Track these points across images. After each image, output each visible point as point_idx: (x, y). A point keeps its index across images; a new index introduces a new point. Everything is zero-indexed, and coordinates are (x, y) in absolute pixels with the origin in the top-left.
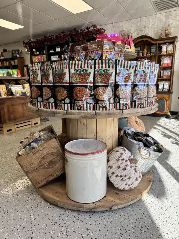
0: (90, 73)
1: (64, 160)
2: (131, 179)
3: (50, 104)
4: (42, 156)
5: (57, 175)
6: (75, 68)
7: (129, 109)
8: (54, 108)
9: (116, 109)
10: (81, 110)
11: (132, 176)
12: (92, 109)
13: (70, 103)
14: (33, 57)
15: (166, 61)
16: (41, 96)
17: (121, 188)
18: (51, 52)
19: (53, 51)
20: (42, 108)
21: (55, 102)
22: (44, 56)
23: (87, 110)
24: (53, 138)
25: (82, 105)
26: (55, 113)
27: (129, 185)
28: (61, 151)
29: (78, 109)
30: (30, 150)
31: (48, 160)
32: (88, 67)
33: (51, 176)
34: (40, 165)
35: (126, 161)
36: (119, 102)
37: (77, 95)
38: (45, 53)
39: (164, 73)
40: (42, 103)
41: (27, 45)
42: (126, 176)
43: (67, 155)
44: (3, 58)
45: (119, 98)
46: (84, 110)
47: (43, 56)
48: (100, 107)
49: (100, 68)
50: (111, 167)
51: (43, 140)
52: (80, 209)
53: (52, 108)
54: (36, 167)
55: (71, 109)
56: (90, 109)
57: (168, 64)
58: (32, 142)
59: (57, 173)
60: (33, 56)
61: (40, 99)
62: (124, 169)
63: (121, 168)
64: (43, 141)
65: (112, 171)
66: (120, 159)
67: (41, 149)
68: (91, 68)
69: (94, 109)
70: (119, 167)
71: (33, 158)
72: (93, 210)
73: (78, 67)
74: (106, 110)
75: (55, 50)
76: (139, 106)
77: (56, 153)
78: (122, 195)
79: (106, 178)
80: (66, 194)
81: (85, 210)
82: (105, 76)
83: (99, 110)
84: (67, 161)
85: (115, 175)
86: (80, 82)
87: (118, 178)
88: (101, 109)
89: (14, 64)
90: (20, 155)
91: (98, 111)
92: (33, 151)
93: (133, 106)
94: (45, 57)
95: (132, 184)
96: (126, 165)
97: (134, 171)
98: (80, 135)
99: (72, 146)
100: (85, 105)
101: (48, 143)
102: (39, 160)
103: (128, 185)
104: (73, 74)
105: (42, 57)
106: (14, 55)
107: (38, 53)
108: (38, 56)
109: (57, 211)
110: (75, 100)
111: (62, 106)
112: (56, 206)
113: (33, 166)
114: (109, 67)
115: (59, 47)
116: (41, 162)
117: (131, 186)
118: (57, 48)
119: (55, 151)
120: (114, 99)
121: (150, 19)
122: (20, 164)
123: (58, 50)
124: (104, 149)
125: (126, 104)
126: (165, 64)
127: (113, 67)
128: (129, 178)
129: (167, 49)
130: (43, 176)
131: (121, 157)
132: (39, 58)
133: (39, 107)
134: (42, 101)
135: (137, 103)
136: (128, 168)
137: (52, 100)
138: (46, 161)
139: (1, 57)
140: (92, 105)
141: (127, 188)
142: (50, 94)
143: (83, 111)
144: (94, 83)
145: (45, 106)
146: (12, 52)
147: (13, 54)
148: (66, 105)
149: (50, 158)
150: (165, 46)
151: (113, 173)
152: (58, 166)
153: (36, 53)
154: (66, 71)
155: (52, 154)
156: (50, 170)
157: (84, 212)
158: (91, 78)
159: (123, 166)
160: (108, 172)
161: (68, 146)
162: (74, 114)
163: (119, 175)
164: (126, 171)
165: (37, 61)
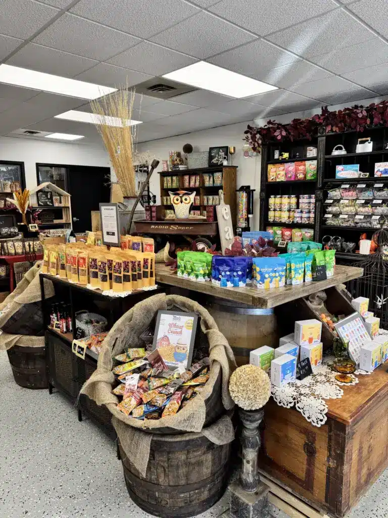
14: (270, 166)
18: (336, 153)
19: (344, 153)
22: (311, 163)
41: (258, 136)
44: (183, 166)
47: (305, 165)
60: (271, 164)
75: (351, 149)
89: (211, 182)
105: (301, 168)
106: (214, 161)
107: (286, 155)
108: (286, 165)
115: (369, 139)
118: (362, 142)
123: (365, 147)
132: (291, 168)
139: (180, 166)
146: (210, 153)
147: (211, 158)
165: (282, 178)
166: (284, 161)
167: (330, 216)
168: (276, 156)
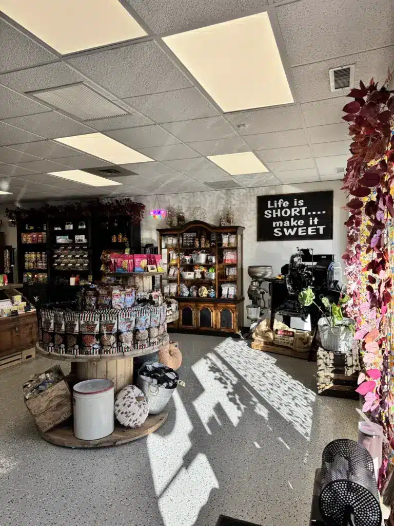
0: (96, 325)
1: (72, 401)
2: (135, 415)
3: (61, 350)
4: (50, 399)
5: (65, 418)
6: (84, 320)
7: (130, 351)
8: (64, 353)
9: (120, 351)
10: (88, 354)
11: (136, 412)
12: (98, 353)
13: (79, 349)
14: (22, 234)
15: (229, 257)
16: (53, 341)
17: (126, 424)
18: (56, 229)
19: (60, 229)
20: (53, 353)
21: (66, 347)
22: (44, 234)
23: (93, 354)
24: (61, 380)
25: (89, 351)
26: (65, 358)
27: (134, 421)
28: (69, 392)
29: (86, 354)
30: (38, 393)
31: (56, 403)
32: (94, 320)
33: (59, 419)
34: (47, 409)
35: (132, 398)
36: (121, 346)
37: (85, 342)
38: (45, 228)
39: (230, 271)
40: (53, 348)
41: (13, 215)
42: (130, 412)
43: (76, 396)
45: (122, 343)
46: (90, 354)
47: (42, 234)
48: (104, 351)
49: (105, 319)
50: (118, 406)
51: (51, 382)
52: (86, 446)
53: (63, 353)
54: (44, 410)
55: (80, 354)
56: (96, 353)
57: (231, 260)
58: (40, 385)
59: (65, 416)
60: (23, 232)
61: (51, 345)
62: (129, 406)
63: (126, 406)
64: (51, 384)
65: (118, 409)
66: (127, 397)
67: (50, 391)
68: (97, 320)
69: (99, 353)
70: (124, 405)
71: (42, 400)
72: (98, 446)
73: (87, 319)
74: (110, 353)
75: (63, 227)
76: (141, 347)
77: (65, 395)
78: (128, 432)
79: (113, 416)
80: (74, 435)
81: (90, 447)
82: (110, 326)
83: (104, 353)
84: (75, 401)
85: (120, 412)
86: (88, 331)
87: (123, 414)
88: (106, 353)
90: (27, 400)
91: (103, 355)
92: (41, 394)
93: (136, 347)
94: (45, 236)
95: (136, 420)
96: (131, 402)
97: (138, 408)
98: (89, 375)
99: (80, 387)
100: (92, 350)
101: (56, 385)
102: (47, 402)
103: (132, 421)
104: (83, 325)
105: (40, 236)
107: (32, 228)
108: (32, 234)
109: (64, 451)
110: (84, 346)
111: (71, 351)
112: (64, 447)
113: (41, 408)
114: (112, 319)
115: (71, 223)
116: (49, 404)
117: (136, 422)
118: (68, 224)
119: (63, 393)
120: (117, 344)
121: (207, 196)
122: (28, 408)
123: (69, 227)
124: (110, 388)
125: (128, 347)
126: (228, 260)
127: (115, 319)
128: (133, 414)
129: (229, 240)
130: (50, 419)
131: (127, 395)
132: (34, 236)
133: (50, 351)
134: (54, 346)
135: (139, 345)
136: (132, 405)
137: (63, 346)
138: (54, 404)
140: (98, 350)
141: (132, 425)
142: (61, 341)
143: (89, 356)
144: (100, 331)
145: (56, 351)
148: (75, 350)
149: (58, 401)
150: (226, 236)
151: (119, 411)
152: (66, 408)
153: (29, 228)
154: (77, 323)
155: (60, 396)
156: (58, 413)
157: (90, 449)
158: (97, 328)
159: (128, 403)
160: (115, 410)
161: (76, 387)
162: (82, 358)
163: (124, 412)
164: (130, 408)
165: (30, 242)
166: (30, 232)
167: (56, 264)
168: (27, 228)
